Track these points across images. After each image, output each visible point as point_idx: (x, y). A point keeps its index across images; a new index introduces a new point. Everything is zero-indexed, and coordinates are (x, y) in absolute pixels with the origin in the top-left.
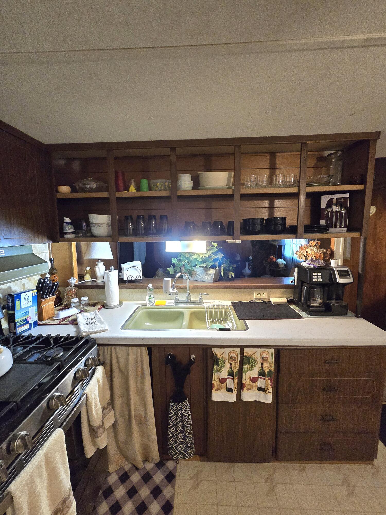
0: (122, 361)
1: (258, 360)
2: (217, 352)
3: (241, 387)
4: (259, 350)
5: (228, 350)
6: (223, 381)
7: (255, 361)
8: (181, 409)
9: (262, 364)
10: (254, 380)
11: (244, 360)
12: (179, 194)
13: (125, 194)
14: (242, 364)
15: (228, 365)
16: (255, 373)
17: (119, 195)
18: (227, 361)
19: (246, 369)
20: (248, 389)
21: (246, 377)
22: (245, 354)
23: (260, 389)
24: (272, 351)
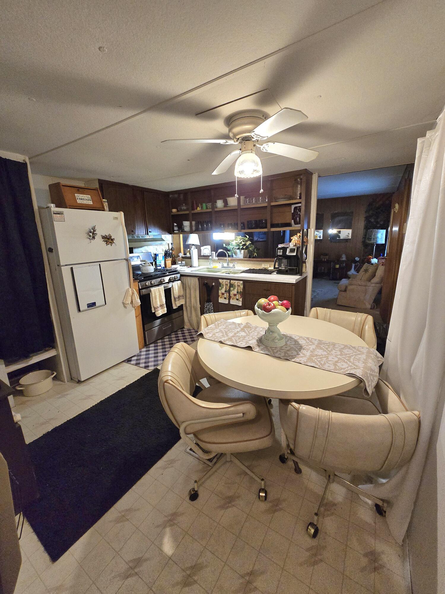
0: (189, 283)
1: (236, 286)
2: (220, 281)
3: (230, 298)
4: (237, 282)
5: (225, 281)
6: (223, 294)
7: (235, 286)
8: (208, 305)
9: (238, 288)
10: (235, 295)
11: (231, 285)
12: (216, 210)
13: (196, 211)
14: (230, 287)
15: (225, 287)
16: (235, 292)
17: (193, 212)
18: (224, 285)
19: (232, 290)
20: (232, 299)
21: (232, 293)
22: (231, 283)
23: (237, 300)
24: (242, 282)
